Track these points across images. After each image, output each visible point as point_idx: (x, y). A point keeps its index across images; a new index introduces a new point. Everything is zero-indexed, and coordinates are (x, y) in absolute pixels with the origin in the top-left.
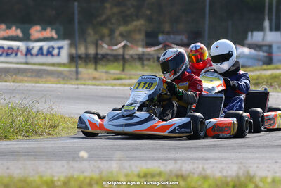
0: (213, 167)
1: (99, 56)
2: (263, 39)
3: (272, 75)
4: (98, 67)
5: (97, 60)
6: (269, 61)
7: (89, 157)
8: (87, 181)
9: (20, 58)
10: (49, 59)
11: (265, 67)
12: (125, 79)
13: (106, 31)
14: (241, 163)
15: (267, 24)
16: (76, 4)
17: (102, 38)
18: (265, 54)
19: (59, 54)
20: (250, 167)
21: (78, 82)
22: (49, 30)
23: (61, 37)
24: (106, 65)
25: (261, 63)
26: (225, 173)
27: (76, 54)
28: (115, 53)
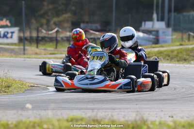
0: (118, 114)
1: (40, 38)
2: (153, 27)
3: (158, 51)
4: (39, 45)
5: (38, 41)
6: (156, 41)
7: (32, 108)
8: (32, 124)
10: (5, 41)
11: (154, 45)
12: (58, 54)
14: (137, 111)
15: (155, 16)
16: (23, 2)
17: (42, 25)
18: (154, 37)
19: (11, 37)
20: (144, 114)
21: (25, 56)
22: (5, 20)
23: (13, 25)
24: (44, 44)
25: (151, 43)
26: (126, 118)
27: (24, 36)
28: (50, 36)
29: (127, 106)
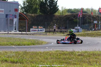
2: (77, 28)
3: (79, 34)
5: (50, 32)
6: (78, 32)
9: (37, 31)
10: (42, 32)
12: (54, 35)
13: (51, 27)
15: (78, 25)
16: (46, 22)
18: (78, 30)
21: (46, 35)
22: (42, 27)
23: (44, 28)
27: (46, 31)
29: (70, 47)
